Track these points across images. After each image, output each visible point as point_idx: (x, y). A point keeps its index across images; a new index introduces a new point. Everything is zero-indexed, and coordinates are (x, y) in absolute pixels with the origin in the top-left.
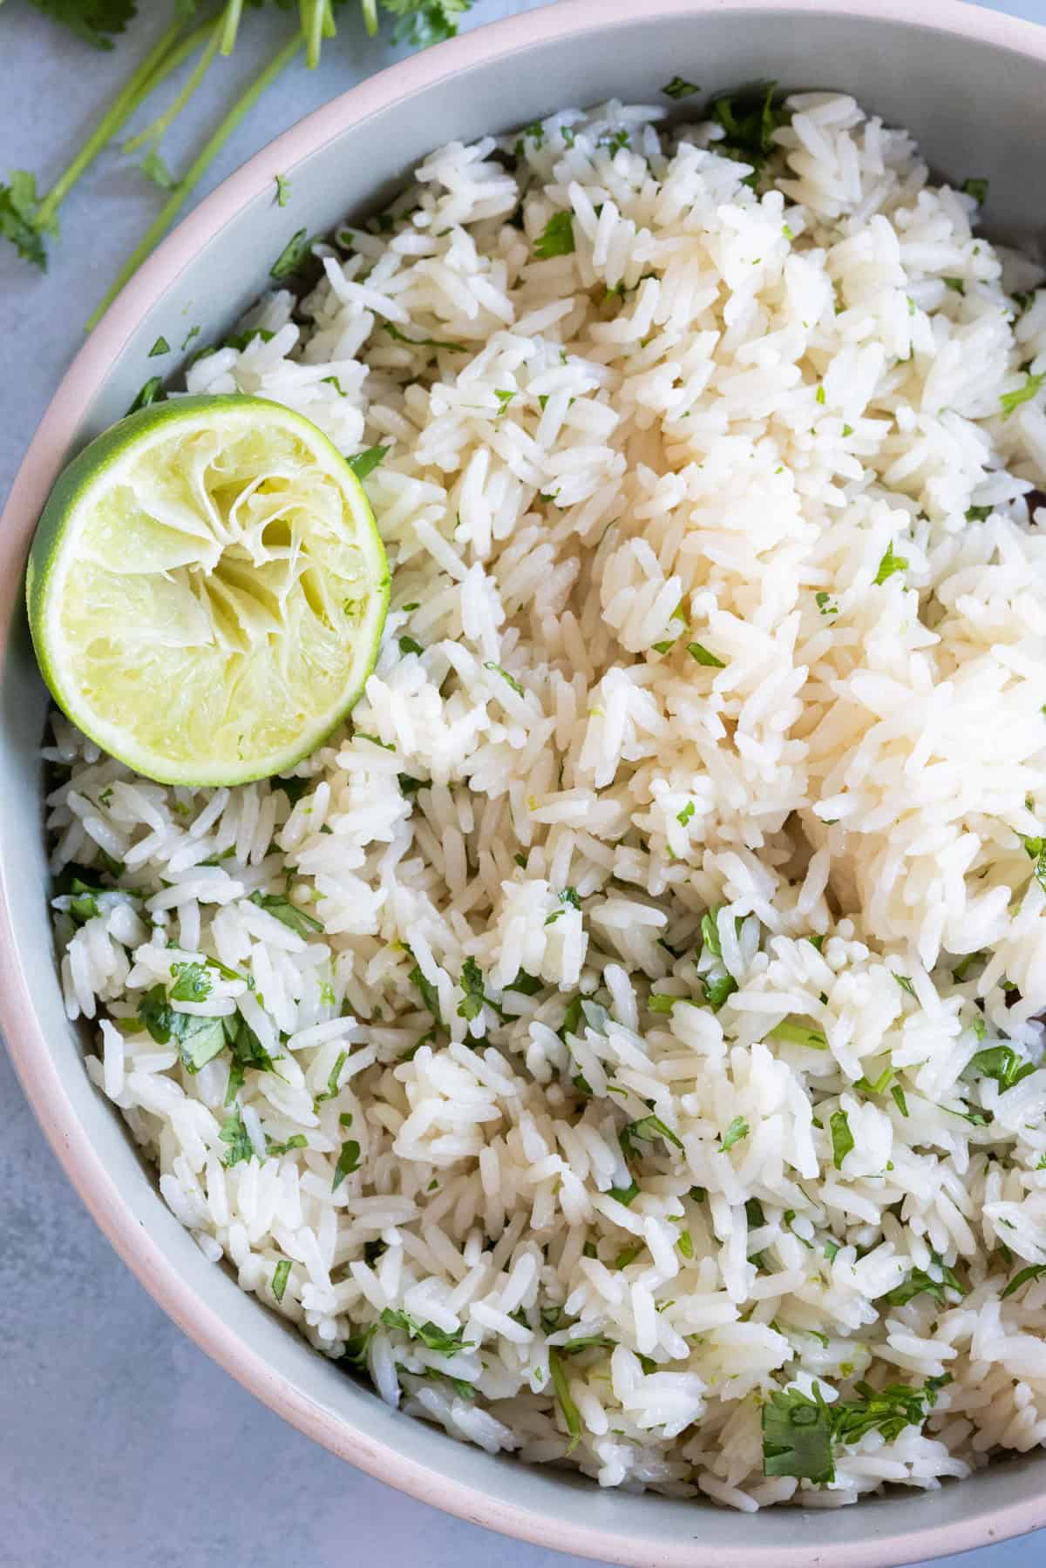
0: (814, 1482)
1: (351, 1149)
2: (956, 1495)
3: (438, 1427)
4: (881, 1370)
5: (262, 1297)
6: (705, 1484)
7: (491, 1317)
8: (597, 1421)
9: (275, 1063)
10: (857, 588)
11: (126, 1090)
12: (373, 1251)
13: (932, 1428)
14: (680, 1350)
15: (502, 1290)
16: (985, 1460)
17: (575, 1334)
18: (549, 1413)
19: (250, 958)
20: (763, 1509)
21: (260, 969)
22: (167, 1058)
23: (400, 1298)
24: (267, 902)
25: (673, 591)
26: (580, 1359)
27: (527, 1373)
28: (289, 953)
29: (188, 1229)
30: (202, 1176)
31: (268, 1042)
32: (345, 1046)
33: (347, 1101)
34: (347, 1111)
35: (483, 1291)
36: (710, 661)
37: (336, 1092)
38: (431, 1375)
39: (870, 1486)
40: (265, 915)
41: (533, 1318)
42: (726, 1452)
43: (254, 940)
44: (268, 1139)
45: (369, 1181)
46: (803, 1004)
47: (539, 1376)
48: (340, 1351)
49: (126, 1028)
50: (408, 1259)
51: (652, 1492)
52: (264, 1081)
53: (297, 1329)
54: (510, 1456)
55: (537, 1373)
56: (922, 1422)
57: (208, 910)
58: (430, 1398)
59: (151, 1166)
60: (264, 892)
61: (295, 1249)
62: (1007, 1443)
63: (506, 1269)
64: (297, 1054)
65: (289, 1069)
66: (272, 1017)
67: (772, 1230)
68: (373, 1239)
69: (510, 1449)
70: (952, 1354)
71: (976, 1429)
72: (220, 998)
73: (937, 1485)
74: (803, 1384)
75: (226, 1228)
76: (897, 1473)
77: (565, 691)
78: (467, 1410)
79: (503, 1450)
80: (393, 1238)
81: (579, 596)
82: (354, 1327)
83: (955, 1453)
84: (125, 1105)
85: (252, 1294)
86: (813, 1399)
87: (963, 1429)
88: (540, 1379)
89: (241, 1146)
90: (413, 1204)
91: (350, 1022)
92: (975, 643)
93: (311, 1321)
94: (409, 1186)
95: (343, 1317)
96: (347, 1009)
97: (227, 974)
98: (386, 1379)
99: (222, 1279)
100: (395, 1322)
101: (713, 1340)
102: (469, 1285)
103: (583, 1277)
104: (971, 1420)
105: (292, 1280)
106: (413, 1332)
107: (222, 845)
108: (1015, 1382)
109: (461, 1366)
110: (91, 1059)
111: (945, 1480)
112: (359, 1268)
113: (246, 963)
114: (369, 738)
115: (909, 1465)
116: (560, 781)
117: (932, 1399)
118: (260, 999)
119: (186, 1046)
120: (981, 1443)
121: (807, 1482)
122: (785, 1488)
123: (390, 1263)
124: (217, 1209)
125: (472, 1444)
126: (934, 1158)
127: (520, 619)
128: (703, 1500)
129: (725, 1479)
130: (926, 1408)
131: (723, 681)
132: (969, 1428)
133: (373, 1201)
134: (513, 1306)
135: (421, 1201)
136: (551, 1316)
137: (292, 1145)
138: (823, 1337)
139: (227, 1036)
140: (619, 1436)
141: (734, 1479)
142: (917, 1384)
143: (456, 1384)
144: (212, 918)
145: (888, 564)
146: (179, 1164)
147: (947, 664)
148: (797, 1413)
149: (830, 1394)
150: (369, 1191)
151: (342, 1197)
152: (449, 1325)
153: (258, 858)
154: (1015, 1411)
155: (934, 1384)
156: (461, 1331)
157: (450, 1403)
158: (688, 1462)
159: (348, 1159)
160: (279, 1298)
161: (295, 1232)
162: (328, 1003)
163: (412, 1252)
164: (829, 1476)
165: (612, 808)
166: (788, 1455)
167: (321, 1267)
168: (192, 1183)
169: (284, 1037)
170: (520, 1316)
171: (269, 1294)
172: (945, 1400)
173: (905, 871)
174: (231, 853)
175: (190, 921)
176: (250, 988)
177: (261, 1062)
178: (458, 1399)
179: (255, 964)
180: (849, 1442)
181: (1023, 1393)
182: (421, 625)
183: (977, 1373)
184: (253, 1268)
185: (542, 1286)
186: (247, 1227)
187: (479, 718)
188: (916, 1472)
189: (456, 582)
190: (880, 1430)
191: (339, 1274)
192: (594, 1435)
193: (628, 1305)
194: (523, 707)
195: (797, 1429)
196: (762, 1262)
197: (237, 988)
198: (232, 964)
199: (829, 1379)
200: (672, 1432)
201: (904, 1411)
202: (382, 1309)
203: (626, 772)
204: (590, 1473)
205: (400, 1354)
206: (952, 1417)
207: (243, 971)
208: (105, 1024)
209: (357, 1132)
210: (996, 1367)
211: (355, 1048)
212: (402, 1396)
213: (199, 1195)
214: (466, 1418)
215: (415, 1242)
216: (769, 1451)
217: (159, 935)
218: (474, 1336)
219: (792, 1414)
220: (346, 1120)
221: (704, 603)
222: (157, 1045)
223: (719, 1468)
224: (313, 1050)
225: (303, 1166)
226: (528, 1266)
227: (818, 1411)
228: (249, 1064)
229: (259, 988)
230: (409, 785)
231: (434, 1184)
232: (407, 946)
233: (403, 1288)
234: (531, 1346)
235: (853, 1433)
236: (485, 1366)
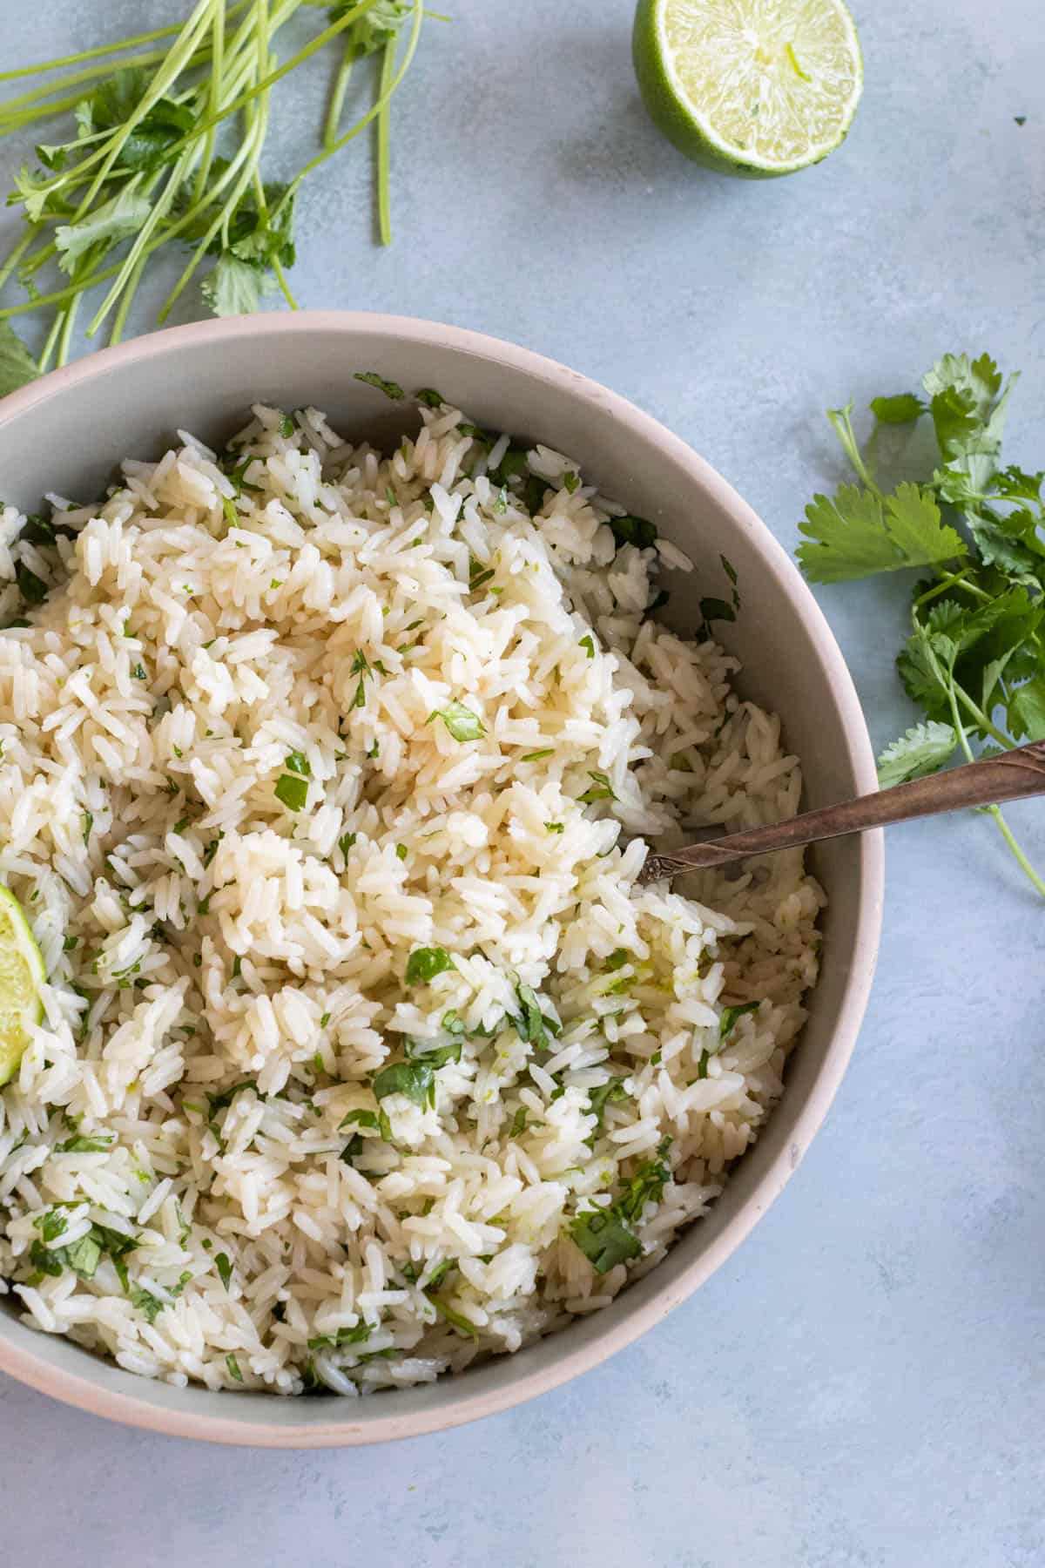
0: (634, 1258)
1: (221, 1259)
2: (722, 1206)
3: (391, 1389)
4: (627, 1165)
5: (231, 1387)
6: (572, 1307)
7: (374, 1300)
8: (479, 1317)
9: (140, 1240)
11: (57, 1319)
12: (279, 1311)
13: (680, 1178)
14: (499, 1235)
15: (369, 1277)
16: (725, 1176)
17: (430, 1271)
18: (452, 1332)
19: (79, 1186)
20: (615, 1298)
21: (90, 1189)
22: (68, 1282)
23: (312, 1328)
24: (68, 1146)
26: (445, 1287)
27: (420, 1315)
28: (102, 1167)
29: (156, 1378)
30: (141, 1340)
31: (127, 1230)
32: (175, 1198)
33: (201, 1232)
34: (203, 1238)
35: (359, 1285)
37: (189, 1229)
38: (365, 1360)
39: (669, 1237)
40: (72, 1155)
41: (401, 1281)
42: (570, 1278)
43: (74, 1174)
44: (167, 1288)
45: (247, 1271)
47: (428, 1312)
48: (300, 1387)
49: (33, 1282)
50: (302, 1302)
51: (546, 1335)
52: (140, 1255)
53: (266, 1391)
54: (446, 1375)
55: (426, 1311)
56: (671, 1177)
57: (34, 1176)
58: (372, 1374)
59: (106, 1355)
60: (62, 1142)
61: (230, 1343)
62: (731, 1157)
63: (363, 1264)
64: (148, 1225)
65: (151, 1238)
66: (117, 1213)
68: (274, 1305)
69: (443, 1370)
70: (659, 1122)
71: (707, 1162)
72: (77, 1223)
73: (707, 1209)
74: (584, 1206)
75: (178, 1361)
76: (677, 1217)
78: (400, 1365)
79: (439, 1374)
80: (284, 1295)
82: (300, 1366)
83: (704, 1183)
84: (64, 1329)
85: (223, 1389)
86: (596, 1210)
88: (430, 1313)
89: (150, 1305)
90: (282, 1267)
91: (167, 1183)
93: (269, 1379)
94: (273, 1258)
95: (288, 1365)
96: (160, 1176)
97: (72, 1206)
98: (339, 1381)
99: (196, 1394)
100: (319, 1342)
101: (514, 1213)
102: (348, 1291)
103: (411, 1233)
104: (700, 1158)
105: (240, 1363)
106: (334, 1342)
107: (17, 1131)
108: (708, 1116)
109: (379, 1341)
110: (24, 1316)
111: (710, 1202)
112: (278, 1328)
113: (79, 1191)
115: (682, 1208)
117: (668, 1158)
118: (102, 1207)
119: (77, 1265)
120: (716, 1167)
121: (630, 1261)
122: (619, 1274)
123: (294, 1314)
124: (165, 1352)
125: (419, 1384)
128: (578, 1317)
129: (581, 1296)
130: (667, 1166)
132: (701, 1164)
133: (257, 1282)
134: (382, 1282)
135: (287, 1261)
136: (408, 1271)
137: (183, 1281)
138: (578, 1168)
139: (97, 1243)
140: (502, 1314)
141: (586, 1289)
142: (653, 1157)
143: (384, 1354)
144: (40, 1180)
146: (121, 1342)
148: (592, 1224)
149: (605, 1200)
150: (251, 1278)
151: (236, 1292)
152: (351, 1321)
153: (45, 1125)
154: (721, 1132)
155: (663, 1150)
156: (362, 1321)
157: (388, 1368)
158: (553, 1302)
159: (224, 1267)
160: (242, 1380)
161: (223, 1333)
162: (147, 1181)
163: (302, 1296)
164: (639, 1249)
166: (606, 1253)
167: (252, 1341)
168: (138, 1348)
169: (134, 1220)
170: (391, 1285)
171: (233, 1382)
172: (676, 1155)
174: (26, 1133)
175: (28, 1190)
176: (93, 1205)
177: (130, 1245)
178: (390, 1363)
179: (84, 1187)
180: (637, 1219)
181: (717, 1118)
183: (683, 1124)
184: (210, 1374)
185: (391, 1258)
186: (190, 1350)
188: (690, 1208)
190: (651, 1199)
191: (268, 1340)
192: (487, 1326)
193: (448, 1230)
195: (600, 1234)
197: (84, 1209)
198: (71, 1198)
199: (600, 1192)
200: (529, 1287)
201: (656, 1178)
202: (306, 1343)
204: (501, 1351)
205: (337, 1360)
206: (688, 1163)
207: (80, 1198)
208: (17, 1288)
209: (219, 1247)
210: (691, 1113)
211: (182, 1195)
212: (357, 1385)
213: (147, 1352)
214: (405, 1370)
215: (298, 1288)
216: (594, 1259)
217: (14, 1212)
218: (373, 1318)
219: (590, 1228)
220: (207, 1244)
222: (59, 1279)
223: (572, 1291)
224: (158, 1214)
225: (201, 1291)
226: (374, 1252)
227: (602, 1215)
228: (122, 1252)
229: (97, 1200)
231: (287, 1246)
233: (310, 1320)
234: (411, 1297)
235: (636, 1212)
236: (393, 1331)
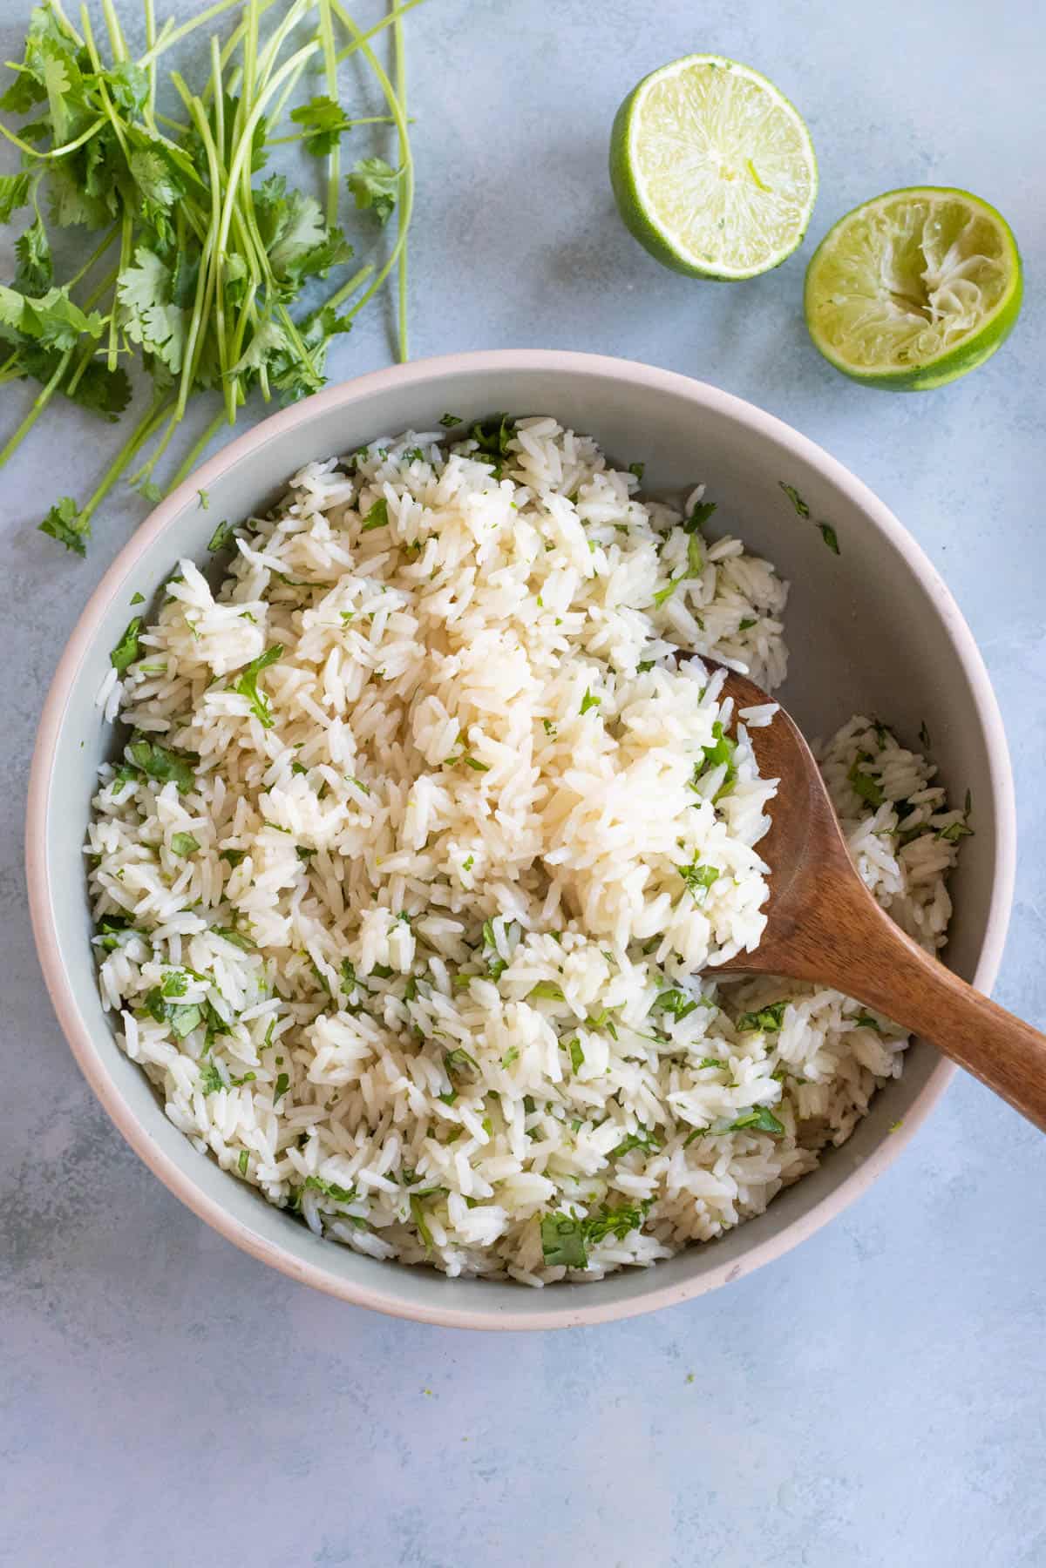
0: (576, 1267)
1: (283, 1079)
2: (667, 1269)
3: (347, 1246)
4: (614, 1196)
5: (235, 1174)
6: (512, 1271)
7: (373, 1177)
8: (441, 1239)
9: (233, 1030)
10: (569, 717)
11: (141, 1053)
12: (302, 1139)
13: (649, 1227)
14: (488, 1192)
15: (378, 1161)
16: (683, 1246)
17: (423, 1186)
18: (414, 1233)
19: (212, 966)
20: (547, 1285)
21: (219, 974)
22: (164, 1032)
23: (317, 1171)
24: (222, 932)
25: (454, 727)
26: (430, 1200)
27: (396, 1211)
28: (238, 962)
29: (186, 1135)
30: (191, 1102)
31: (226, 1016)
32: (275, 1016)
33: (281, 1050)
34: (280, 1056)
35: (367, 1163)
36: (482, 768)
37: (270, 1045)
38: (339, 1215)
39: (611, 1268)
40: (221, 939)
41: (399, 1177)
42: (522, 1251)
43: (214, 955)
44: (232, 1076)
45: (296, 1097)
46: (546, 974)
47: (404, 1212)
48: (284, 1203)
49: (139, 1016)
50: (322, 1144)
51: (480, 1278)
52: (226, 1040)
53: (257, 1191)
54: (393, 1261)
55: (402, 1210)
56: (641, 1227)
57: (187, 939)
58: (339, 1228)
59: (160, 1095)
60: (219, 925)
61: (252, 1143)
62: (694, 1237)
63: (381, 1148)
64: (246, 1023)
65: (242, 1033)
66: (228, 1002)
67: (540, 1115)
68: (301, 1133)
69: (392, 1257)
70: (656, 1185)
71: (676, 1228)
72: (195, 992)
73: (653, 1264)
74: (565, 1209)
75: (208, 1133)
76: (628, 1259)
77: (394, 791)
78: (363, 1234)
79: (387, 1258)
80: (312, 1132)
81: (402, 732)
82: (293, 1188)
83: (663, 1243)
84: (142, 1061)
85: (228, 1172)
86: (571, 1217)
87: (667, 1229)
88: (405, 1214)
89: (214, 1081)
90: (323, 1109)
91: (277, 1001)
92: (642, 747)
93: (264, 1187)
94: (320, 1099)
95: (285, 1182)
96: (276, 993)
97: (198, 978)
98: (313, 1219)
99: (210, 1165)
100: (312, 1183)
101: (508, 1184)
102: (358, 1159)
103: (426, 1151)
104: (673, 1222)
105: (251, 1161)
106: (324, 1191)
107: (193, 899)
108: (696, 1199)
109: (356, 1209)
110: (119, 1035)
111: (658, 1261)
112: (292, 1152)
113: (211, 970)
114: (274, 826)
115: (634, 1254)
116: (394, 846)
117: (646, 1212)
118: (220, 991)
119: (176, 1024)
120: (679, 1237)
121: (572, 1268)
122: (559, 1272)
123: (311, 1148)
124: (202, 1121)
125: (368, 1256)
126: (636, 1064)
127: (367, 749)
128: (511, 1281)
129: (522, 1268)
130: (642, 1218)
131: (487, 780)
132: (671, 1227)
133: (299, 1109)
134: (385, 1170)
135: (329, 1108)
136: (409, 1175)
137: (246, 1079)
138: (575, 1178)
139: (202, 1015)
140: (457, 1246)
141: (529, 1267)
142: (636, 1204)
143: (355, 1220)
144: (189, 944)
145: (588, 702)
146: (176, 1096)
147: (625, 761)
148: (561, 1227)
149: (582, 1213)
150: (297, 1103)
151: (280, 1108)
152: (347, 1185)
153: (216, 903)
154: (697, 1216)
155: (646, 1203)
156: (354, 1187)
157: (352, 1230)
158: (502, 1258)
159: (281, 1085)
160: (244, 1174)
161: (251, 1132)
162: (263, 990)
163: (325, 1139)
164: (584, 1264)
165: (425, 860)
166: (558, 1253)
167: (268, 1152)
168: (186, 1107)
169: (238, 1014)
170: (390, 1176)
171: (238, 1172)
172: (654, 1212)
173: (605, 891)
174: (199, 902)
175: (176, 946)
176: (214, 985)
177: (224, 1030)
178: (357, 1229)
179: (216, 968)
180: (596, 1241)
181: (700, 1206)
182: (305, 756)
183: (672, 1195)
184: (227, 1155)
185: (403, 1157)
186: (221, 1132)
187: (341, 810)
188: (639, 1257)
189: (325, 729)
190: (615, 1233)
191: (281, 1156)
192: (440, 1248)
193: (453, 1166)
194: (369, 802)
195: (563, 1236)
196: (535, 1134)
197: (205, 985)
198: (200, 970)
199: (583, 1203)
200: (489, 1241)
201: (629, 1221)
202: (306, 1176)
203: (432, 839)
204: (441, 1269)
205: (320, 1203)
206: (661, 1221)
207: (208, 975)
208: (125, 1013)
209: (287, 1068)
210: (683, 1190)
211: (281, 1017)
212: (324, 1229)
213: (189, 1114)
214: (362, 1239)
215: (326, 1134)
216: (547, 1251)
217: (158, 956)
218: (363, 1192)
219: (558, 1227)
220: (279, 1061)
221: (475, 733)
222: (156, 1024)
223: (519, 1261)
224: (255, 1021)
225: (255, 1091)
226: (393, 1144)
227: (574, 1225)
228: (217, 1031)
229: (219, 985)
230: (304, 853)
231: (336, 1097)
232: (307, 953)
233: (319, 1163)
234: (398, 1194)
235: (598, 1236)
236: (372, 1207)
